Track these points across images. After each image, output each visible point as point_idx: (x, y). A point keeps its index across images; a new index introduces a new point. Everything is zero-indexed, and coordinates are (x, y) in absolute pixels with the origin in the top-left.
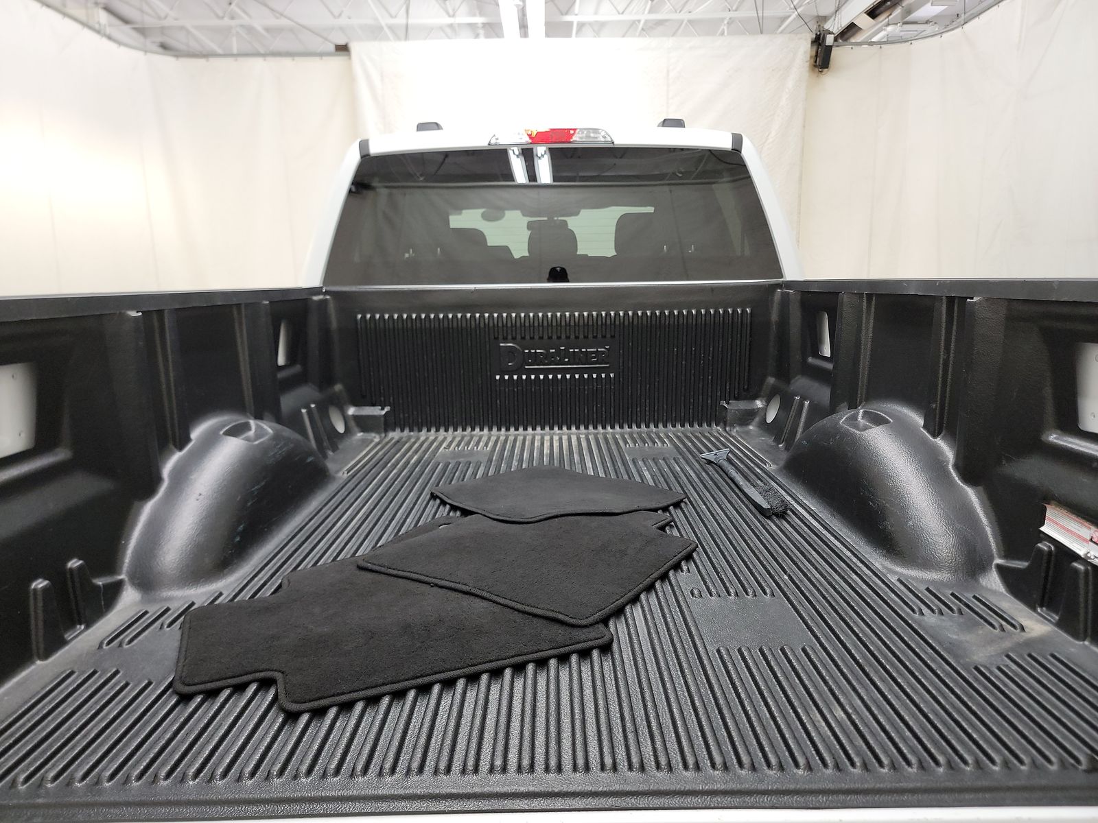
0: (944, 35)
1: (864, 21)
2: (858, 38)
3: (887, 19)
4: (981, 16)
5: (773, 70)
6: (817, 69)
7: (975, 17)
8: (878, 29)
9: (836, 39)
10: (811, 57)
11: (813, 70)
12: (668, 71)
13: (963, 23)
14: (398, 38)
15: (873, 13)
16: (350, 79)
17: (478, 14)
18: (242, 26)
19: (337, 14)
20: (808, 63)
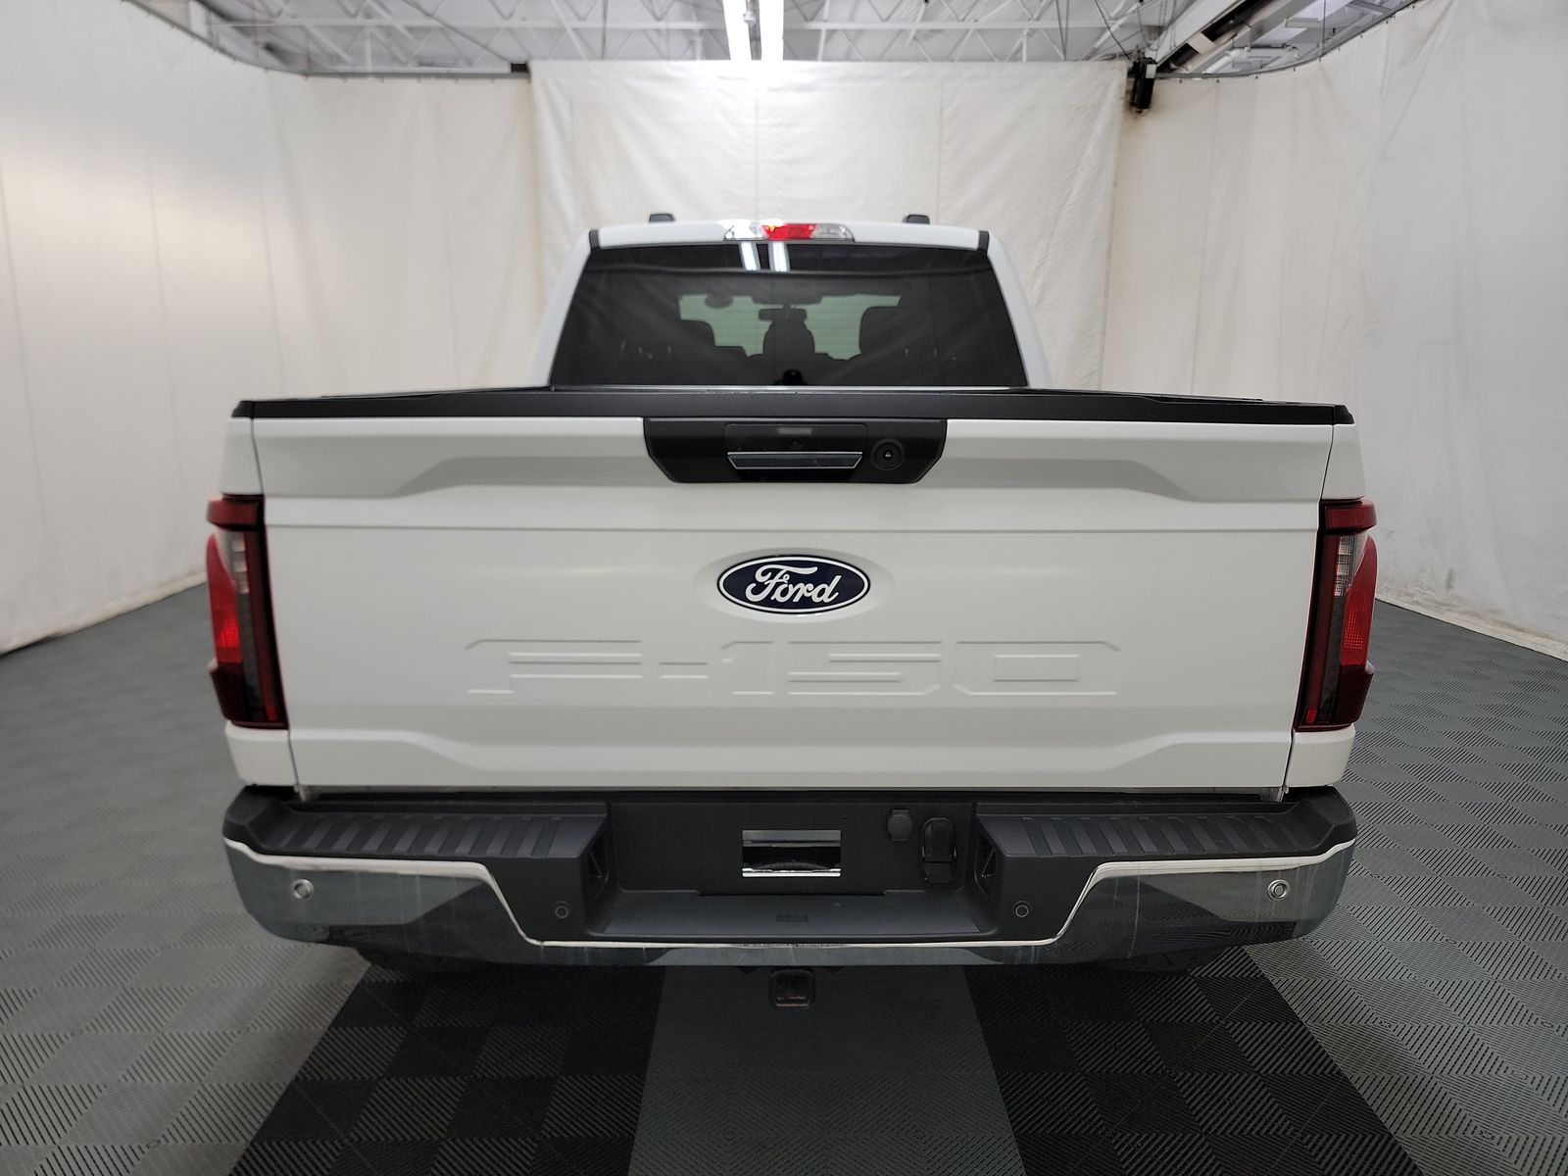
0: (1297, 68)
1: (1201, 43)
2: (1191, 67)
3: (1231, 41)
4: (1342, 47)
5: (1078, 109)
6: (1134, 109)
7: (1335, 48)
8: (1218, 54)
9: (1159, 70)
10: (1127, 92)
11: (1130, 110)
12: (942, 109)
13: (1320, 54)
14: (592, 57)
15: (1213, 32)
16: (530, 108)
17: (694, 18)
18: (380, 27)
19: (506, 12)
20: (1122, 102)
